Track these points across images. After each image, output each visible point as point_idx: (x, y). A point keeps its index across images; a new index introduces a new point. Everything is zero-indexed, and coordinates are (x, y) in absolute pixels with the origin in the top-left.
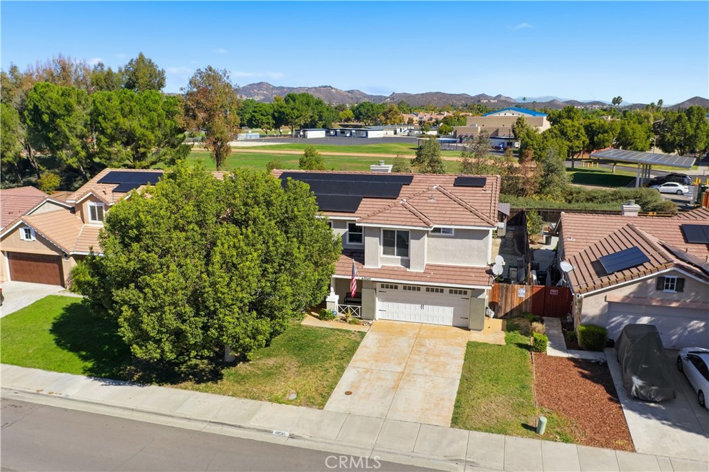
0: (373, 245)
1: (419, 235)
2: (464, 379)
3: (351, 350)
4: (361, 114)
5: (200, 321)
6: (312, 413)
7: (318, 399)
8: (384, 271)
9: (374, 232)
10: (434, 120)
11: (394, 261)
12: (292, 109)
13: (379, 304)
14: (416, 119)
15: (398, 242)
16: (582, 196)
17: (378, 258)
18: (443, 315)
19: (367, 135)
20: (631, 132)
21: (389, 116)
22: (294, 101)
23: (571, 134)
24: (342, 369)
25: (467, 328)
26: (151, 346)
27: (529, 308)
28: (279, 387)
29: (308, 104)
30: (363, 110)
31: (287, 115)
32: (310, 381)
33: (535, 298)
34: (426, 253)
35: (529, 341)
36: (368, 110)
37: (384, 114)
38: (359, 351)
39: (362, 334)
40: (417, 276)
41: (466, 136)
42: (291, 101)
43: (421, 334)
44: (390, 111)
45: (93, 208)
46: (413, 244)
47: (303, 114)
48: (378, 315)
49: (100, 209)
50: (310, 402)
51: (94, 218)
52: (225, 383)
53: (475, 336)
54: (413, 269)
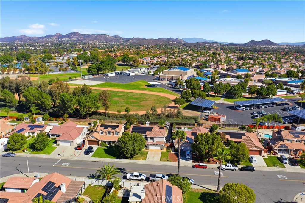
0: (149, 139)
1: (155, 138)
2: (161, 156)
3: (147, 153)
4: (125, 61)
5: (134, 152)
6: (145, 161)
7: (145, 159)
8: (150, 142)
9: (149, 137)
10: (152, 62)
11: (152, 141)
12: (103, 66)
13: (150, 147)
14: (145, 61)
15: (152, 138)
16: (185, 118)
17: (149, 141)
18: (158, 148)
19: (129, 75)
20: (201, 94)
21: (135, 62)
22: (104, 63)
23: (188, 94)
24: (147, 156)
25: (161, 149)
26: (128, 155)
27: (170, 146)
28: (140, 158)
29: (109, 64)
30: (125, 59)
31: (102, 69)
32: (143, 157)
33: (171, 145)
34: (156, 140)
35: (169, 151)
36: (127, 59)
37: (134, 61)
38: (148, 153)
39: (148, 151)
40: (155, 143)
41: (163, 79)
42: (103, 63)
43: (156, 151)
44: (136, 60)
45: (101, 132)
46: (154, 139)
47: (107, 68)
48: (150, 148)
49: (103, 132)
50: (144, 160)
51: (101, 134)
52: (133, 158)
53: (163, 151)
54: (155, 142)
